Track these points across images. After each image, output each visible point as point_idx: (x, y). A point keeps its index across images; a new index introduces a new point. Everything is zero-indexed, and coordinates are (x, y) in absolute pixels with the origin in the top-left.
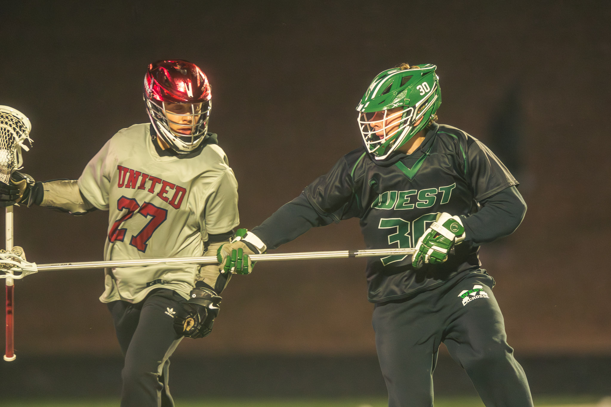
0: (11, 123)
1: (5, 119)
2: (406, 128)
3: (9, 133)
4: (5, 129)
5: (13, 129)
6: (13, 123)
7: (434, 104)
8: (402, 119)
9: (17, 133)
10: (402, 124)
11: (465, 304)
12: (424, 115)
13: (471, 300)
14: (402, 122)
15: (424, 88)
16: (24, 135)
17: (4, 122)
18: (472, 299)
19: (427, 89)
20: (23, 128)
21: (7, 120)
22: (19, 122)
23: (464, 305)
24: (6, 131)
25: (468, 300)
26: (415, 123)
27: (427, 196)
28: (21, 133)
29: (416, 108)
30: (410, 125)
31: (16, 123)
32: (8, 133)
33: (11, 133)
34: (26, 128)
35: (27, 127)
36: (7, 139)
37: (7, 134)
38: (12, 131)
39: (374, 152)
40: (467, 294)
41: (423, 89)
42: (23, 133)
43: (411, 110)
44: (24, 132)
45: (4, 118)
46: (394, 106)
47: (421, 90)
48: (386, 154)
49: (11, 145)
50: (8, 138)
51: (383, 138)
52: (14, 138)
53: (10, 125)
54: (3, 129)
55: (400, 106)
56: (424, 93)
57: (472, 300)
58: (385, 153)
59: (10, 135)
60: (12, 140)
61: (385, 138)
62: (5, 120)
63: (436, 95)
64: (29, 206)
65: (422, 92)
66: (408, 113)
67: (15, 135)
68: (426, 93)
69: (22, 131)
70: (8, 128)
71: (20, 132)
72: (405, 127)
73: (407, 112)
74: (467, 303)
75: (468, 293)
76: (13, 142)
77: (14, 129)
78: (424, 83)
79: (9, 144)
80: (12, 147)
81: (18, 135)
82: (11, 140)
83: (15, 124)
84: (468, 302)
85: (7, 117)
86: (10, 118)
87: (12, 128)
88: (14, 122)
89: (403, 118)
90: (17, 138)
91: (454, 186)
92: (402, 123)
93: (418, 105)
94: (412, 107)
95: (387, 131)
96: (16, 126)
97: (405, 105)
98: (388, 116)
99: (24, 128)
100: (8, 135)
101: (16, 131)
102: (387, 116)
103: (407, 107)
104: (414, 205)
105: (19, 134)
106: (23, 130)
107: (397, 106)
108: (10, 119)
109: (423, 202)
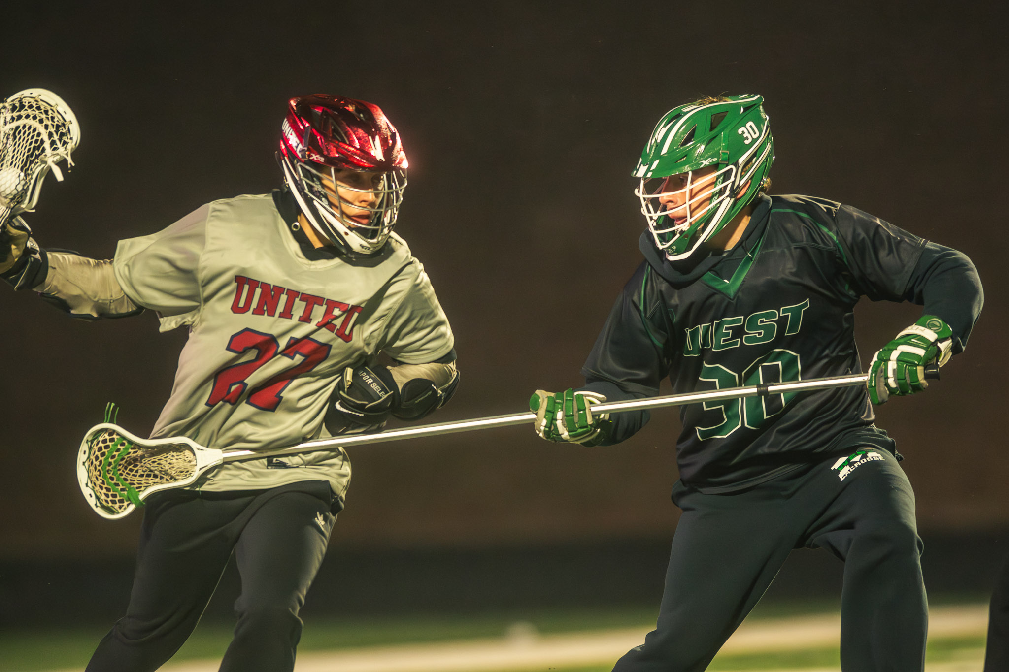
0: (49, 123)
1: (41, 113)
2: (724, 202)
3: (40, 138)
4: (35, 130)
5: (48, 134)
6: (52, 124)
7: (766, 159)
8: (715, 187)
9: (53, 143)
10: (716, 195)
11: (844, 477)
12: (751, 179)
13: (852, 468)
14: (715, 192)
15: (749, 131)
16: (64, 149)
17: (38, 118)
18: (855, 466)
19: (755, 133)
20: (66, 137)
21: (44, 116)
22: (64, 125)
23: (842, 479)
24: (36, 133)
25: (849, 471)
26: (738, 193)
27: (760, 323)
28: (59, 145)
29: (739, 167)
30: (730, 196)
31: (58, 126)
32: (38, 138)
33: (42, 139)
34: (71, 139)
35: (73, 139)
36: (32, 146)
37: (35, 138)
38: (45, 136)
39: (670, 247)
40: (847, 463)
41: (749, 133)
42: (63, 145)
43: (731, 169)
44: (65, 146)
45: (40, 111)
46: (702, 163)
47: (745, 136)
48: (691, 249)
49: (34, 160)
50: (33, 144)
51: (686, 220)
52: (44, 150)
53: (46, 127)
54: (32, 129)
55: (713, 164)
56: (750, 140)
57: (854, 468)
58: (689, 248)
59: (39, 143)
60: (40, 151)
61: (689, 220)
62: (41, 115)
63: (769, 143)
64: (18, 288)
65: (747, 138)
66: (727, 176)
67: (47, 145)
68: (754, 141)
69: (62, 141)
70: (41, 129)
71: (58, 142)
72: (723, 200)
73: (725, 173)
74: (847, 475)
75: (848, 460)
76: (40, 154)
77: (50, 135)
78: (748, 123)
79: (32, 155)
80: (34, 163)
81: (53, 148)
82: (37, 151)
83: (55, 126)
84: (849, 472)
85: (46, 112)
86: (51, 115)
87: (48, 131)
88: (55, 124)
89: (717, 184)
90: (49, 151)
91: (806, 304)
92: (717, 193)
93: (742, 160)
94: (732, 164)
95: (693, 208)
96: (55, 131)
97: (721, 161)
98: (694, 182)
99: (68, 139)
100: (36, 141)
101: (52, 139)
102: (692, 182)
103: (725, 165)
104: (739, 339)
105: (55, 146)
106: (64, 141)
107: (708, 164)
108: (49, 117)
109: (754, 333)
